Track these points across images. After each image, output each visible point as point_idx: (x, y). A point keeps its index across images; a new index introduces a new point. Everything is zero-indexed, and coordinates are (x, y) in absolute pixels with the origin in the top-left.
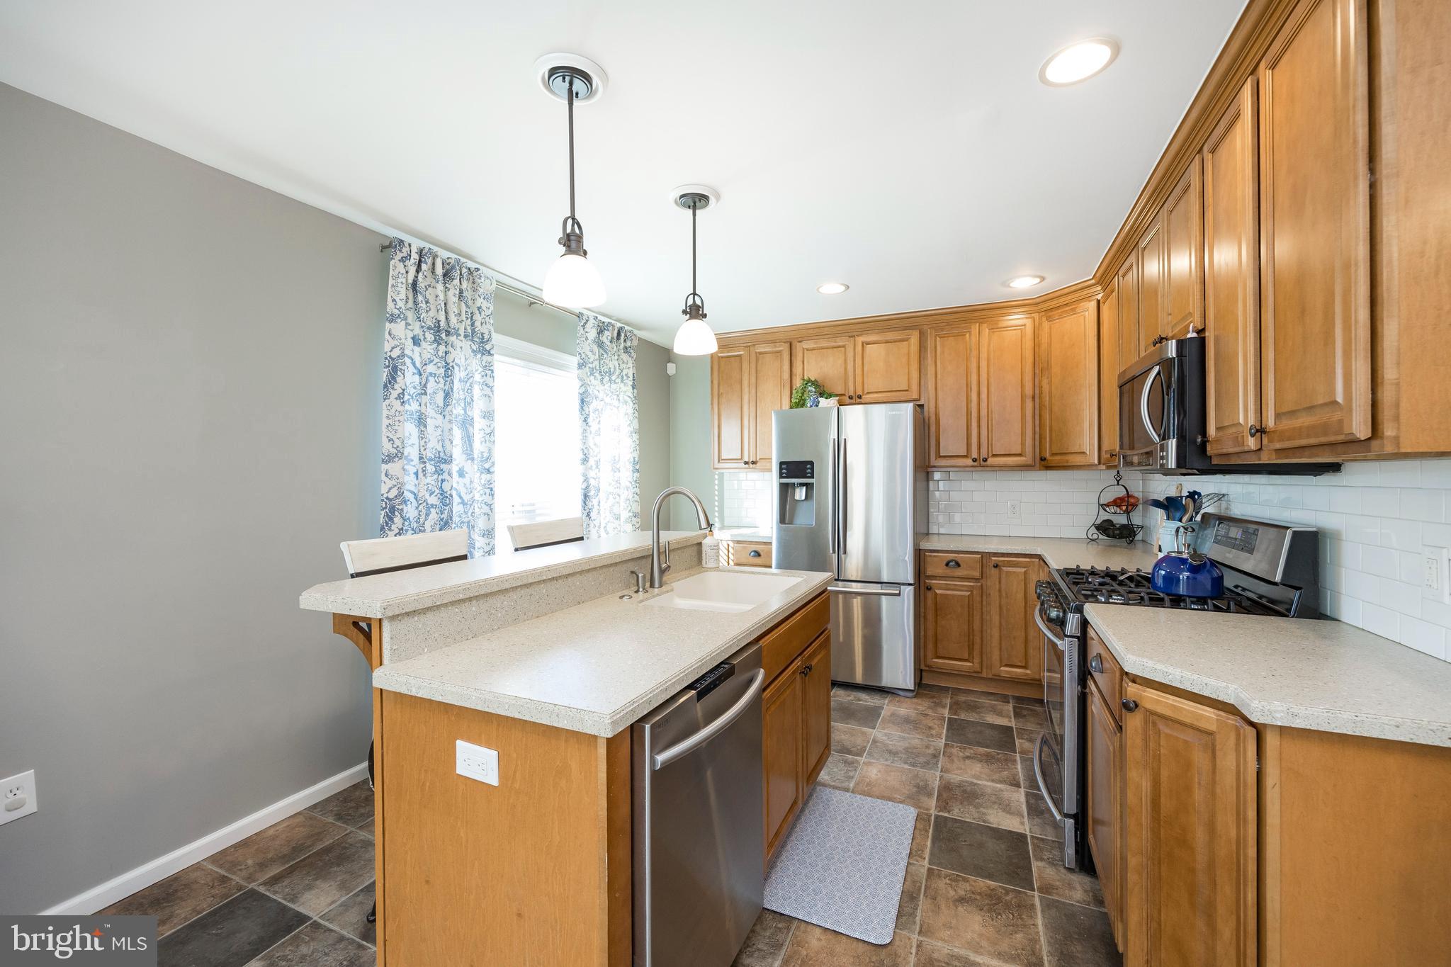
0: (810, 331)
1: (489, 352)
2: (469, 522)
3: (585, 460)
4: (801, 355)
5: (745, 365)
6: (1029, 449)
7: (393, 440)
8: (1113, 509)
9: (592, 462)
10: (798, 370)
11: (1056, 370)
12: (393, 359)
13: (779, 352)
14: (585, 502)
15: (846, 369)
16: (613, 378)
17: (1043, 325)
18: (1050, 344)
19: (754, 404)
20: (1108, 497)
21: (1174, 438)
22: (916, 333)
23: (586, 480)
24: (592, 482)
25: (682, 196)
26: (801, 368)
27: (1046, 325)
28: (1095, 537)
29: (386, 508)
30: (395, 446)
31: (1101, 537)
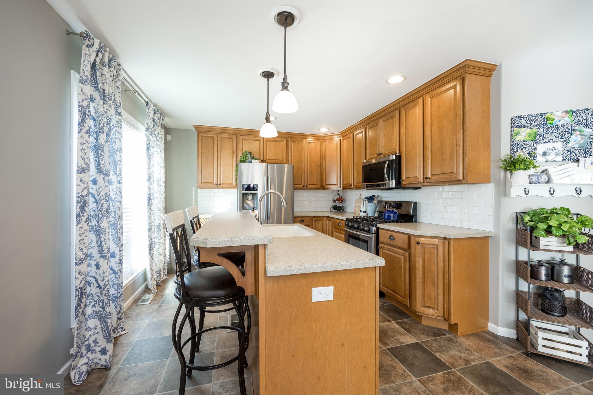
0: (245, 132)
1: (120, 114)
2: (115, 211)
3: (149, 180)
4: (241, 141)
5: (216, 142)
6: (318, 183)
7: (84, 159)
8: (337, 202)
9: (152, 181)
10: (240, 147)
11: (327, 158)
12: (83, 107)
13: (232, 138)
14: (149, 202)
15: (260, 150)
16: (158, 138)
17: (323, 144)
18: (325, 150)
19: (220, 159)
20: (336, 198)
21: (392, 179)
22: (285, 140)
23: (149, 190)
24: (152, 191)
25: (263, 72)
26: (241, 146)
27: (324, 144)
28: (332, 210)
29: (81, 202)
30: (86, 163)
31: (334, 210)
